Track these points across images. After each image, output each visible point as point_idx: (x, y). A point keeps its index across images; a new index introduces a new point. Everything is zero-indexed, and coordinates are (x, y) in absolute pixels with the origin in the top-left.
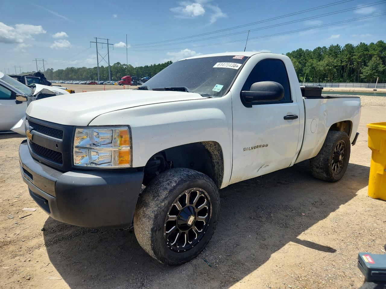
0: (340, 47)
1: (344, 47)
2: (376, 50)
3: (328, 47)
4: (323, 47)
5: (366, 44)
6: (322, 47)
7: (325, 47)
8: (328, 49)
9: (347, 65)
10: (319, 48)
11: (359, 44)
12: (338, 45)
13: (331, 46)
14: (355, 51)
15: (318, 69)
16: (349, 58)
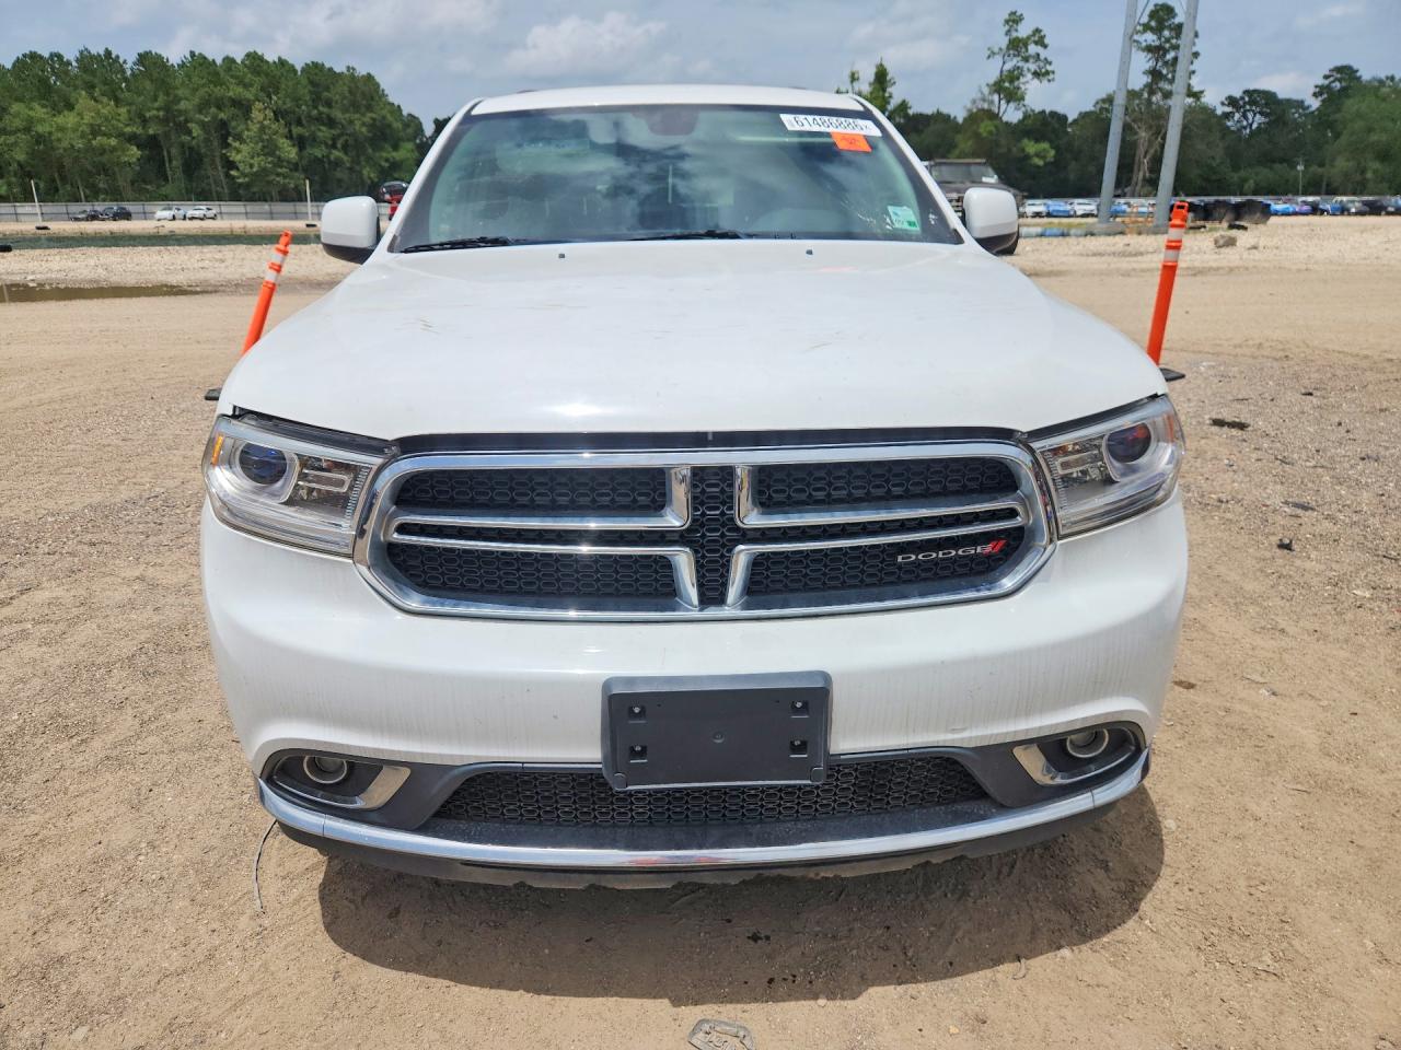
0: (121, 61)
1: (135, 64)
2: (252, 85)
3: (70, 55)
4: (52, 55)
5: (210, 58)
6: (46, 55)
7: (59, 57)
8: (74, 64)
9: (167, 135)
10: (34, 56)
11: (188, 56)
12: (108, 53)
13: (81, 53)
14: (178, 82)
15: (65, 144)
16: (167, 108)
